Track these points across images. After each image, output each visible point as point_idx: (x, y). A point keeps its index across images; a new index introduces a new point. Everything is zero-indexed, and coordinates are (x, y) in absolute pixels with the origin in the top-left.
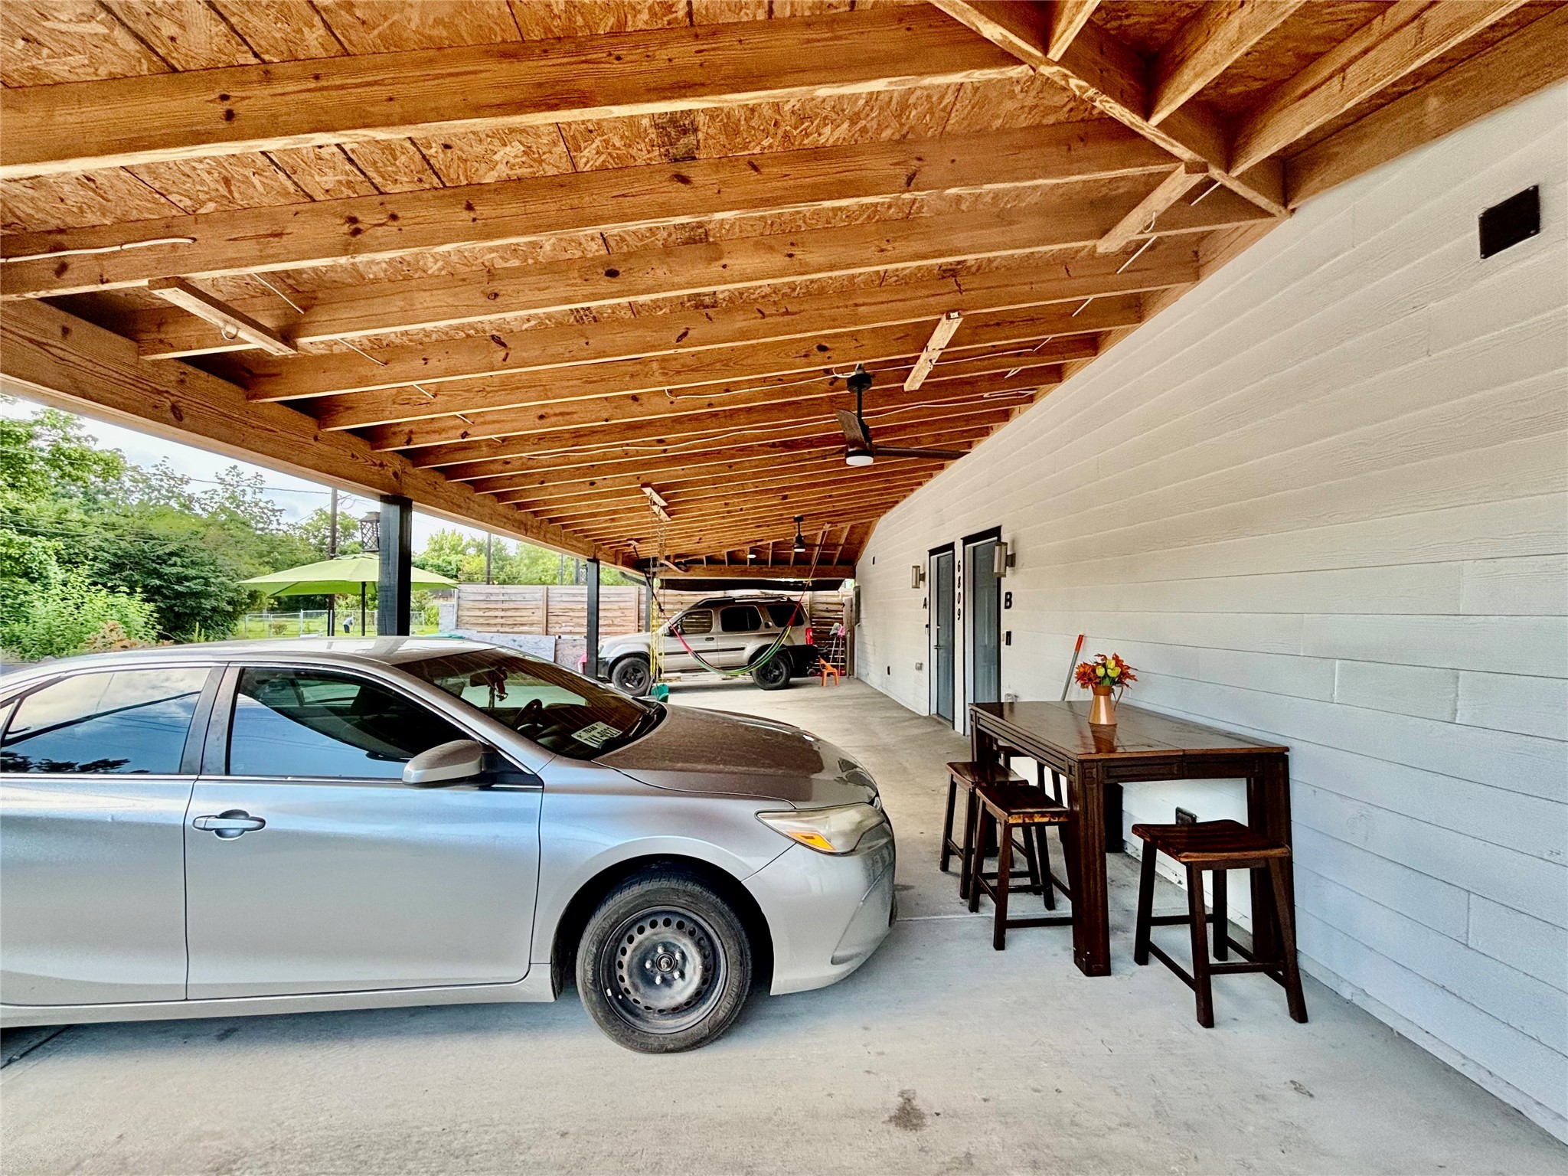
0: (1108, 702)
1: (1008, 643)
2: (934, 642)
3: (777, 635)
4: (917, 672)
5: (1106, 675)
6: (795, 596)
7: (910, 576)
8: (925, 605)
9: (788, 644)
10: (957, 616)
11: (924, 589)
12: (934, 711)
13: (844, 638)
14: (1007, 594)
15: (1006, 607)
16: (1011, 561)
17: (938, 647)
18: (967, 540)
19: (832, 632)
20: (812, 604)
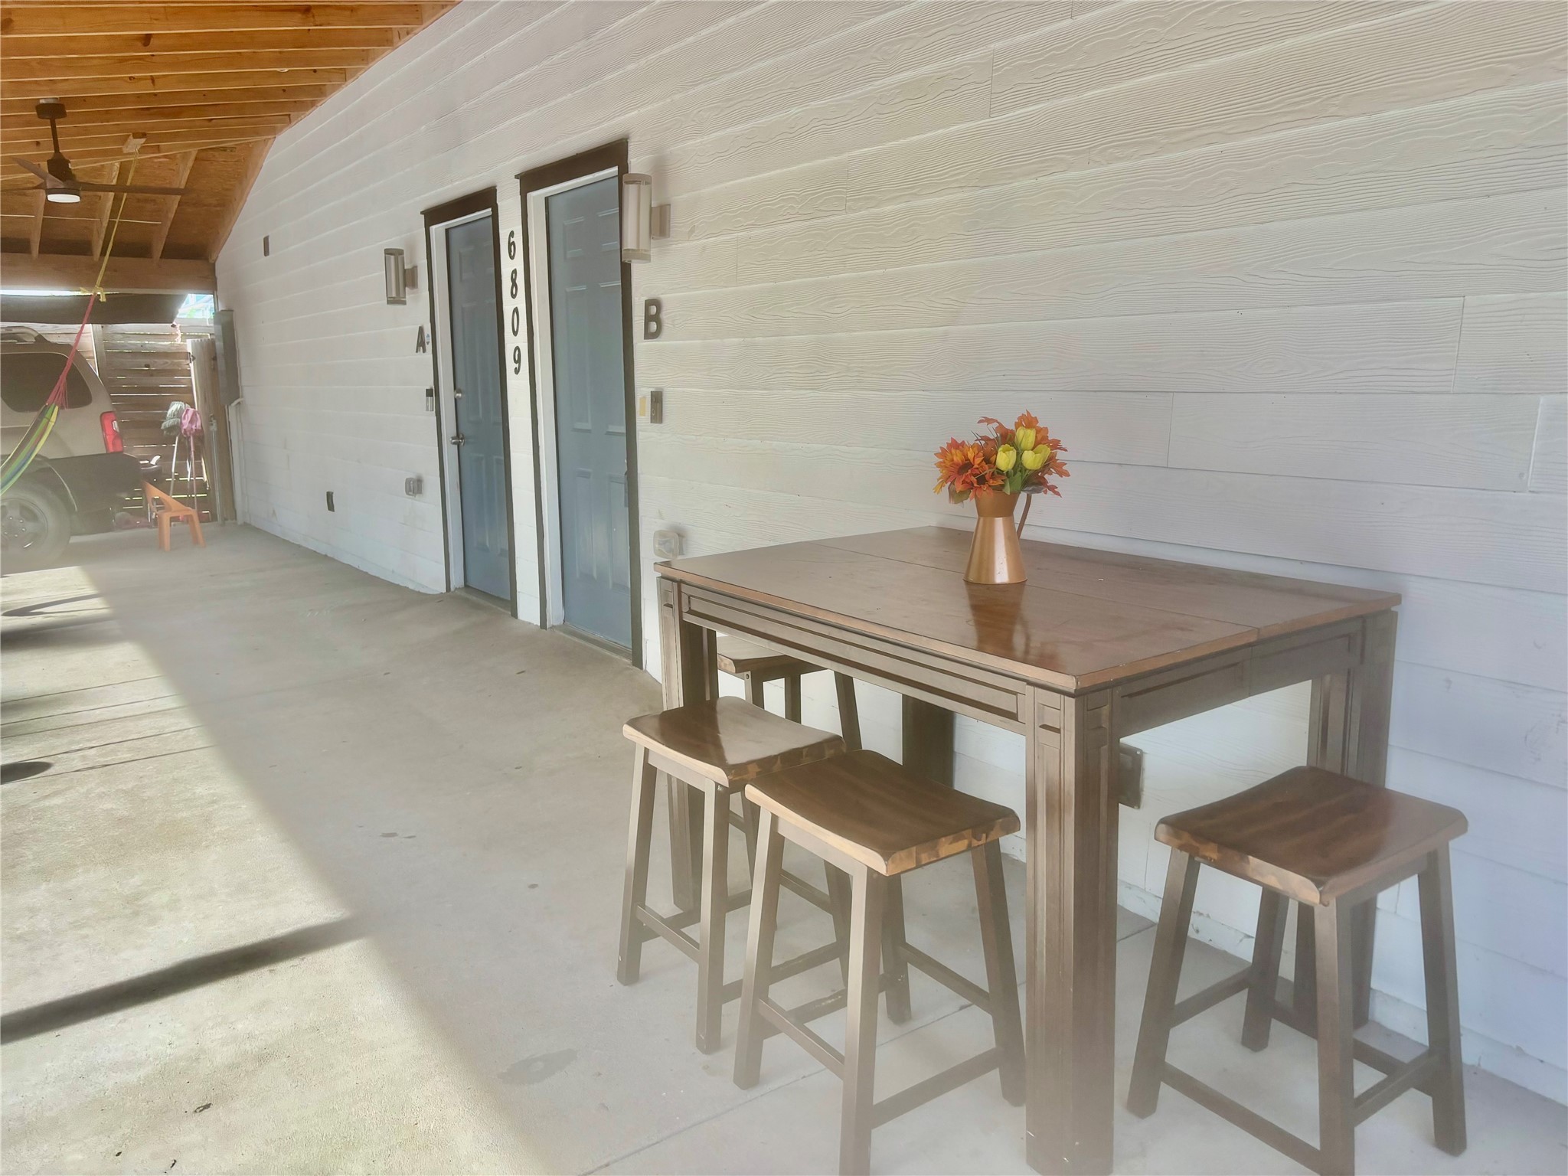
0: (1014, 536)
1: (657, 415)
2: (449, 429)
3: (21, 430)
4: (409, 501)
5: (1019, 466)
6: (57, 333)
7: (377, 276)
8: (421, 344)
9: (55, 454)
10: (510, 365)
11: (416, 309)
12: (457, 580)
13: (199, 436)
14: (649, 304)
15: (649, 335)
16: (660, 222)
17: (459, 438)
18: (532, 179)
19: (166, 424)
20: (110, 356)
